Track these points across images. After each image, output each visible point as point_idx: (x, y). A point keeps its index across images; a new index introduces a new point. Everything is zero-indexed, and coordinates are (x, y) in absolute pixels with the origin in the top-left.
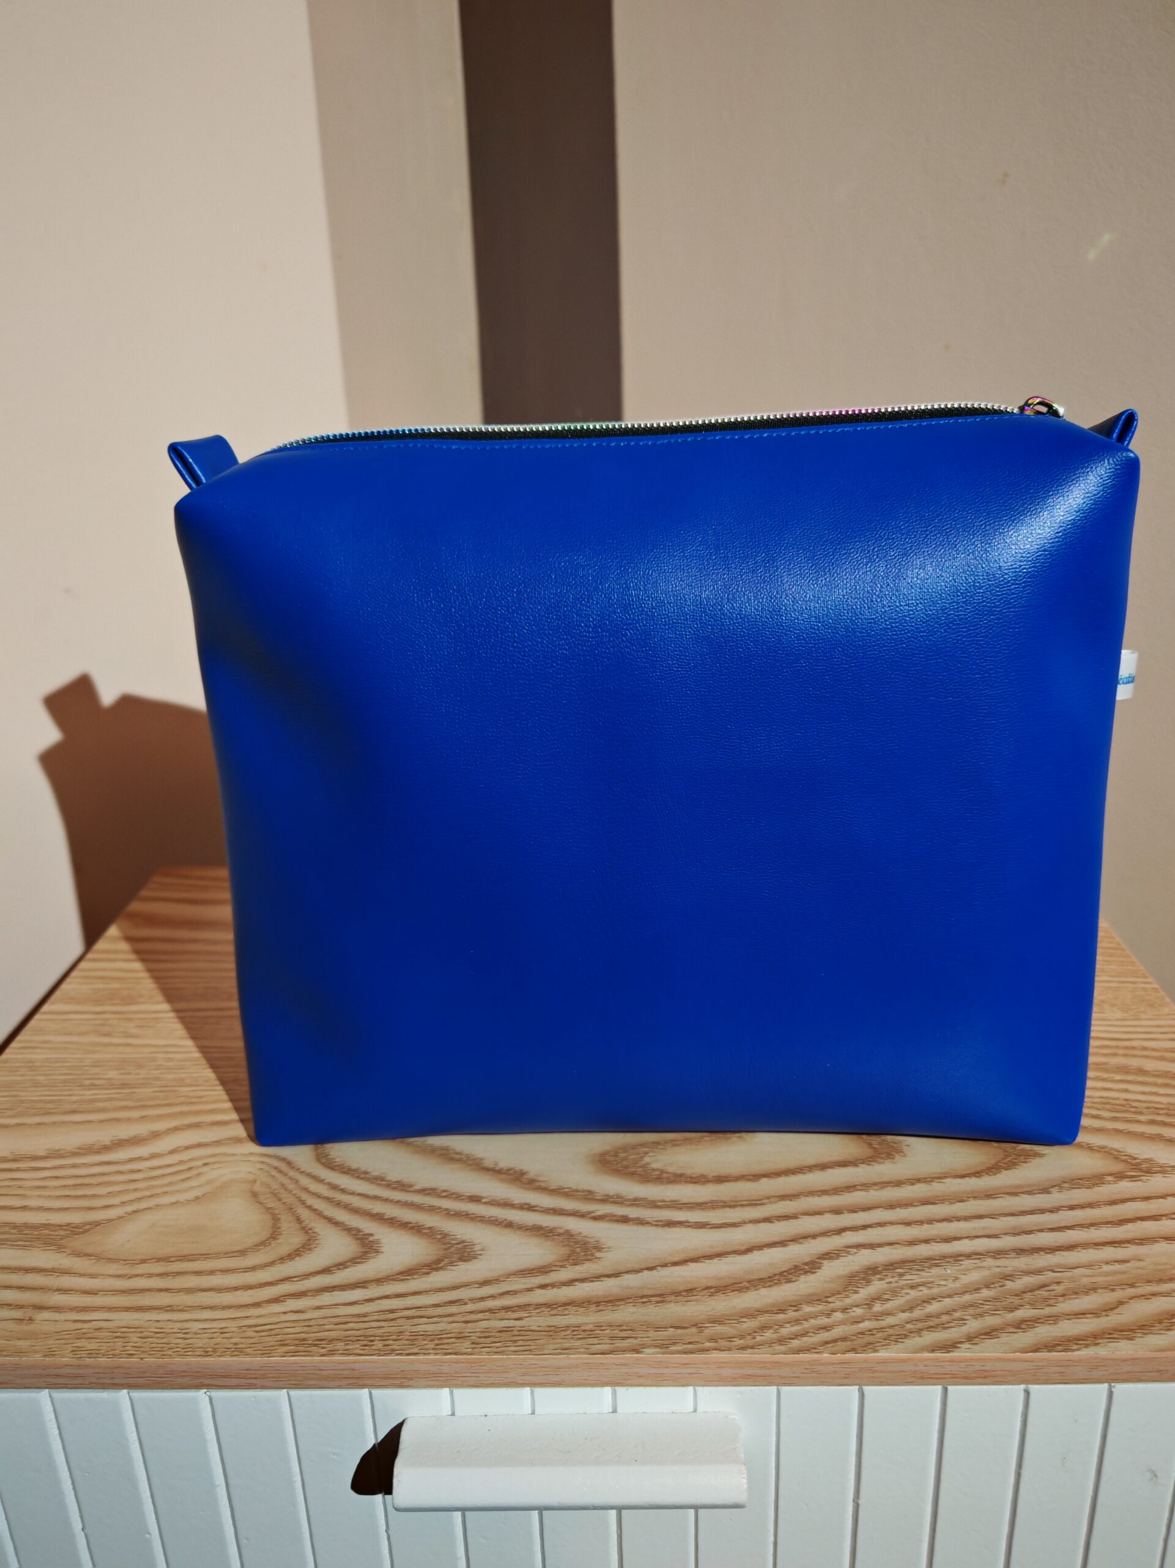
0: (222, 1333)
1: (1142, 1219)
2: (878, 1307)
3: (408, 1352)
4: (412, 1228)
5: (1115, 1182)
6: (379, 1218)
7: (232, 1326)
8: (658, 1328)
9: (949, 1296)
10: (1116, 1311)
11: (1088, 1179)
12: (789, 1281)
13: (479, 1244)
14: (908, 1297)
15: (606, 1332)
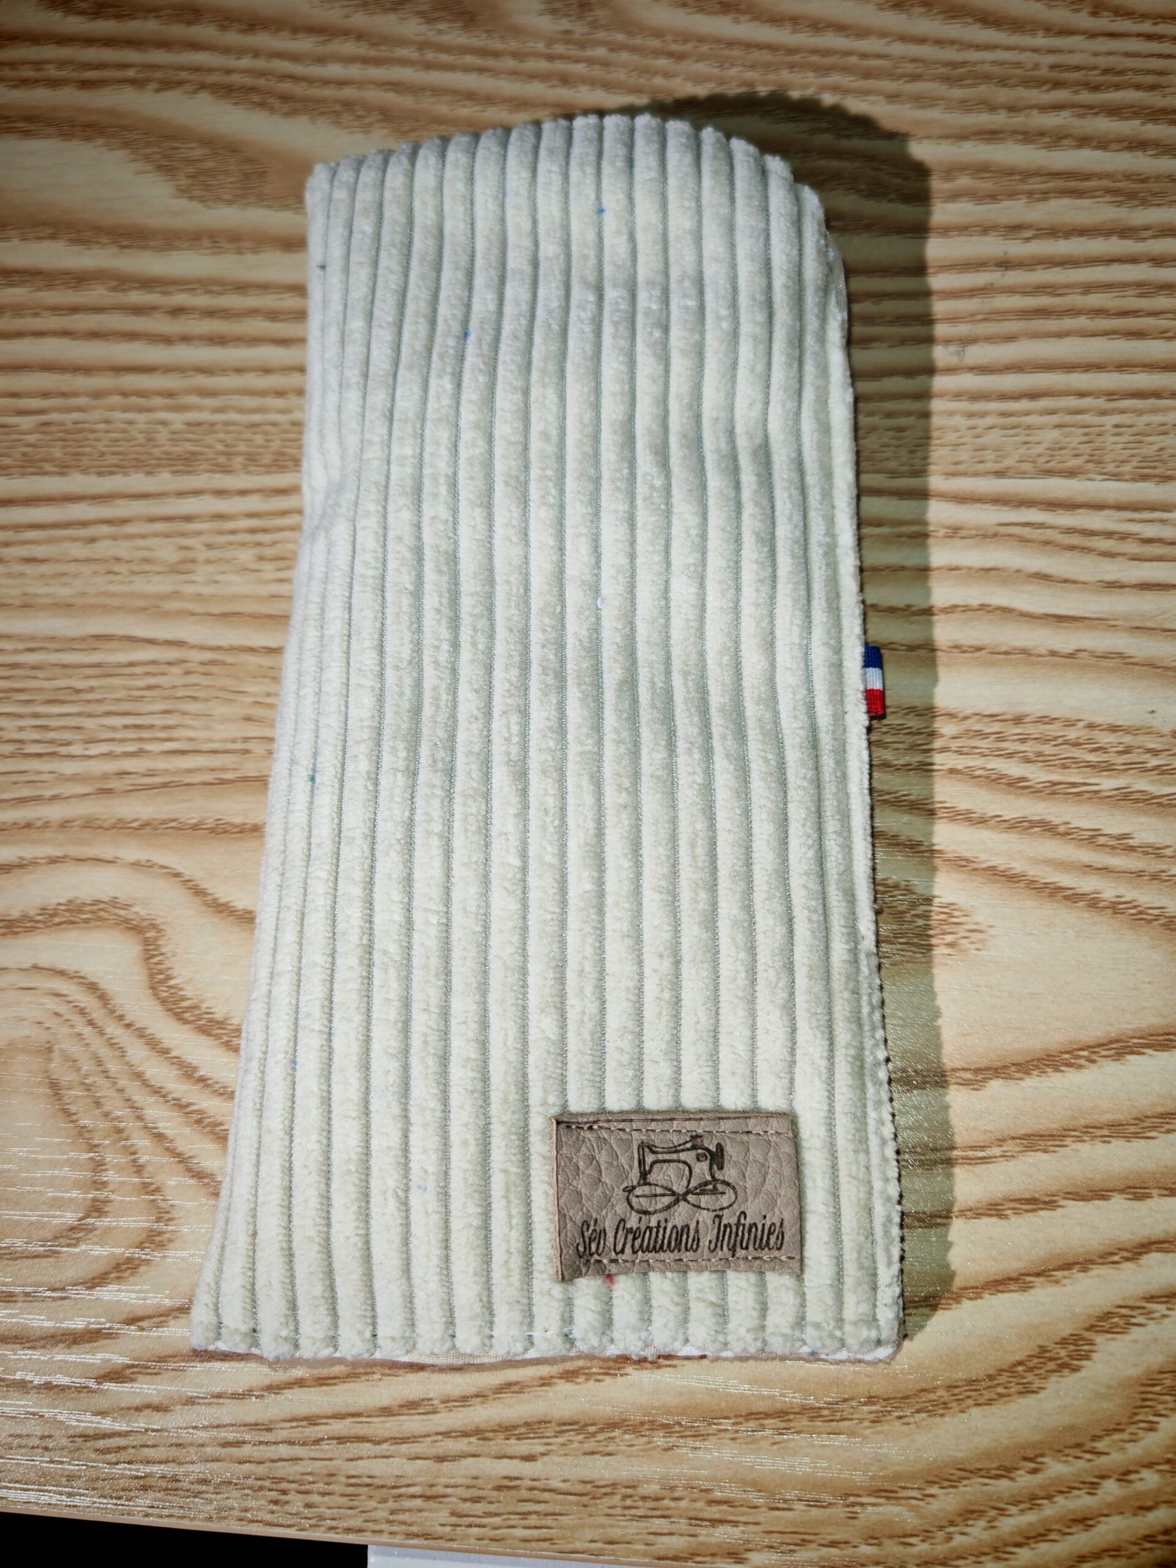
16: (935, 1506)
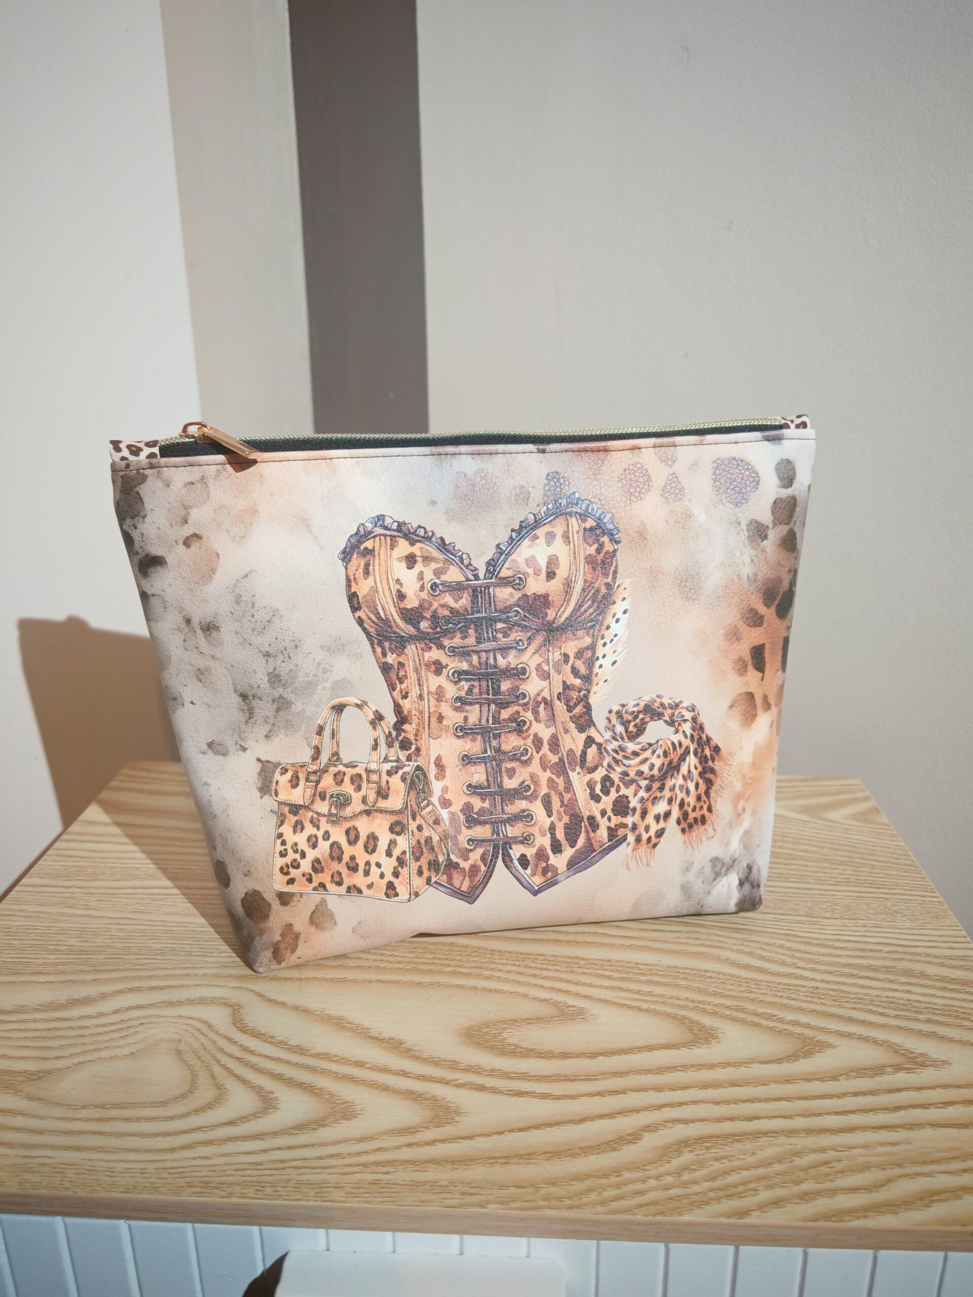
0: (142, 1173)
1: (914, 1107)
2: (686, 1177)
3: (292, 1198)
4: (306, 1088)
5: (894, 1073)
6: (278, 1077)
7: (151, 1167)
8: (502, 1186)
9: (747, 1169)
10: (886, 1188)
11: (872, 1069)
12: (614, 1150)
13: (360, 1104)
14: (711, 1169)
15: (458, 1188)
16: (574, 1188)
